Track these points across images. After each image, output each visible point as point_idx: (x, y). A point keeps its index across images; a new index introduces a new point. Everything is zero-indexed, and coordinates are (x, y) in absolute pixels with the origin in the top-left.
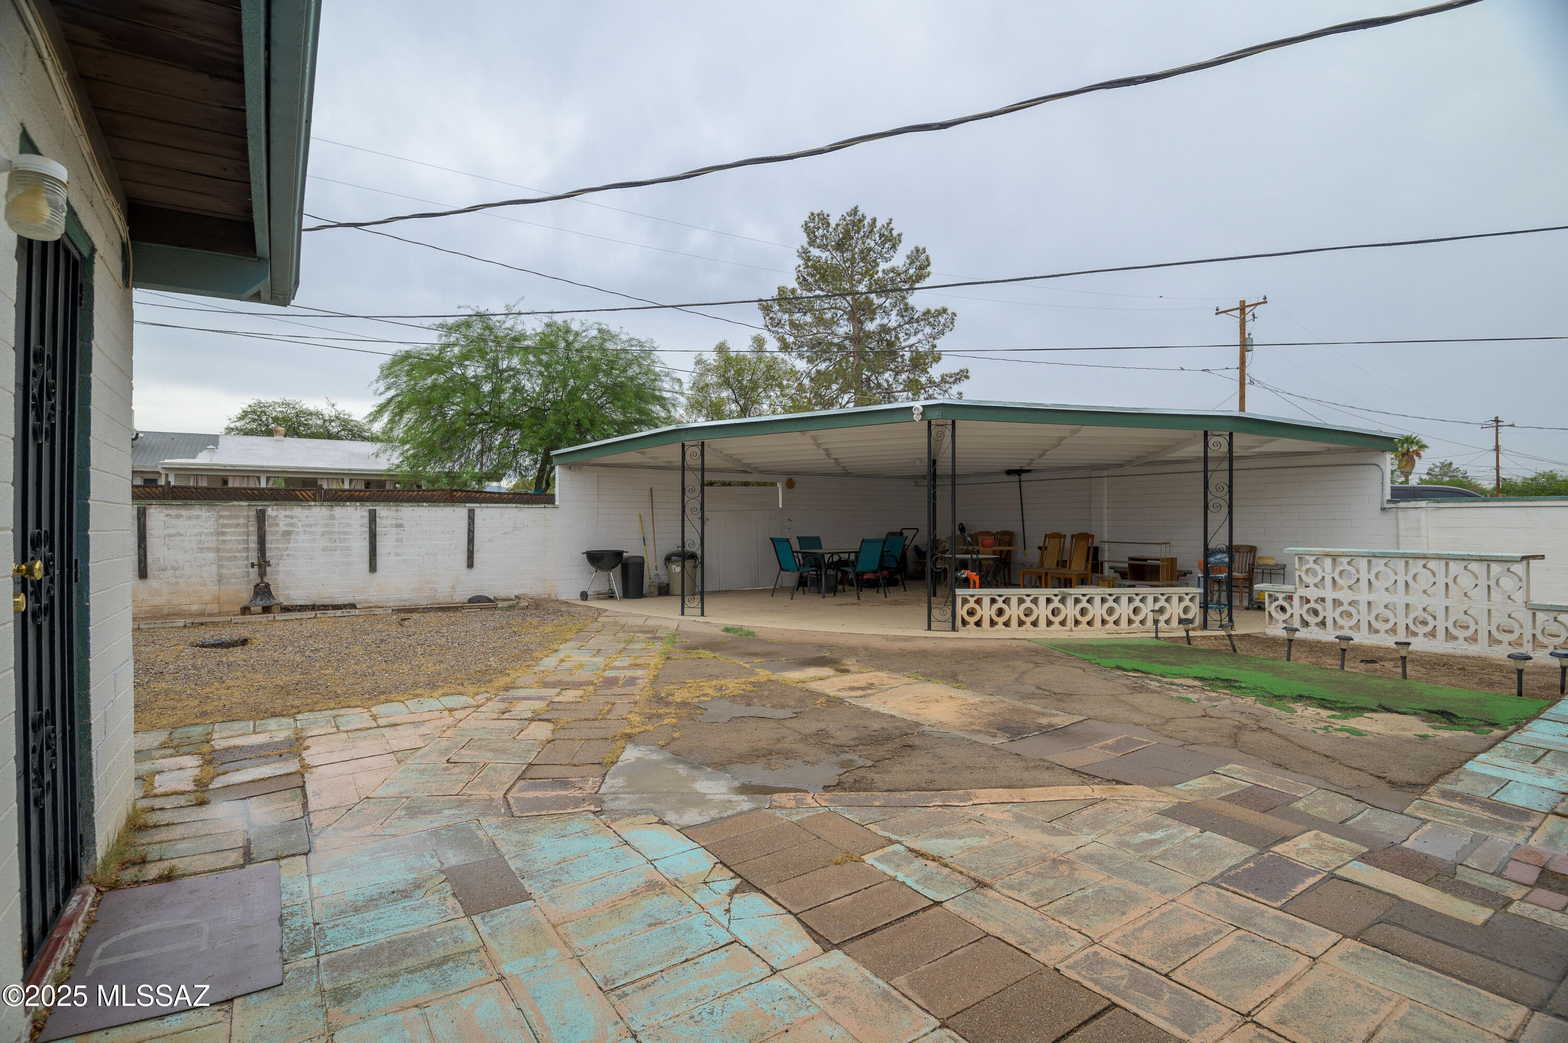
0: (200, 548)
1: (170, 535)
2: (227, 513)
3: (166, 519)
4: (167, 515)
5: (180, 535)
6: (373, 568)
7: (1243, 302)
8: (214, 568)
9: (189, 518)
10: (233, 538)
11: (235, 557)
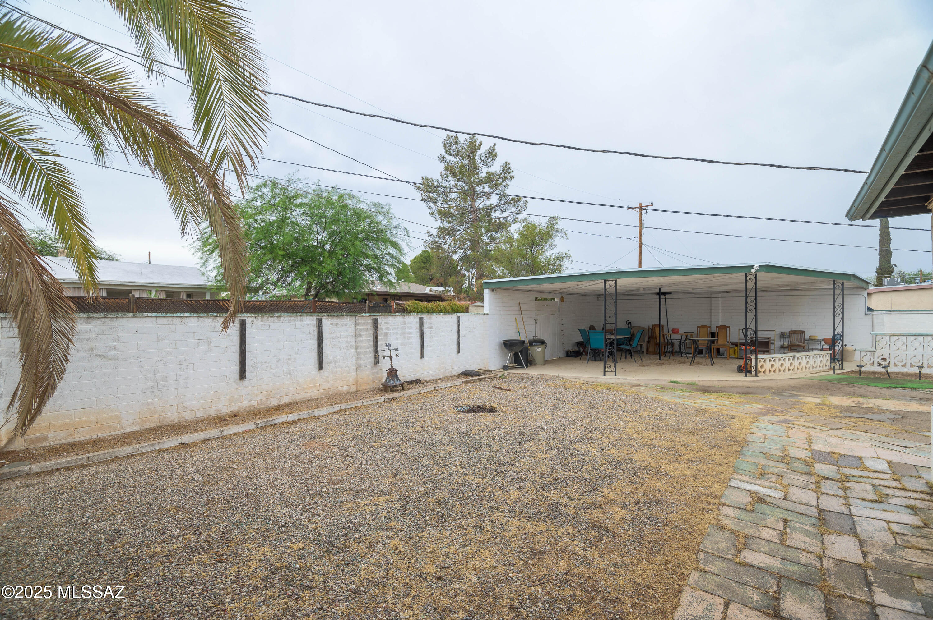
0: (347, 347)
1: (333, 338)
2: (362, 322)
3: (330, 326)
4: (332, 324)
5: (337, 337)
6: (422, 356)
7: (640, 204)
8: (354, 359)
9: (342, 325)
10: (365, 339)
11: (366, 351)
